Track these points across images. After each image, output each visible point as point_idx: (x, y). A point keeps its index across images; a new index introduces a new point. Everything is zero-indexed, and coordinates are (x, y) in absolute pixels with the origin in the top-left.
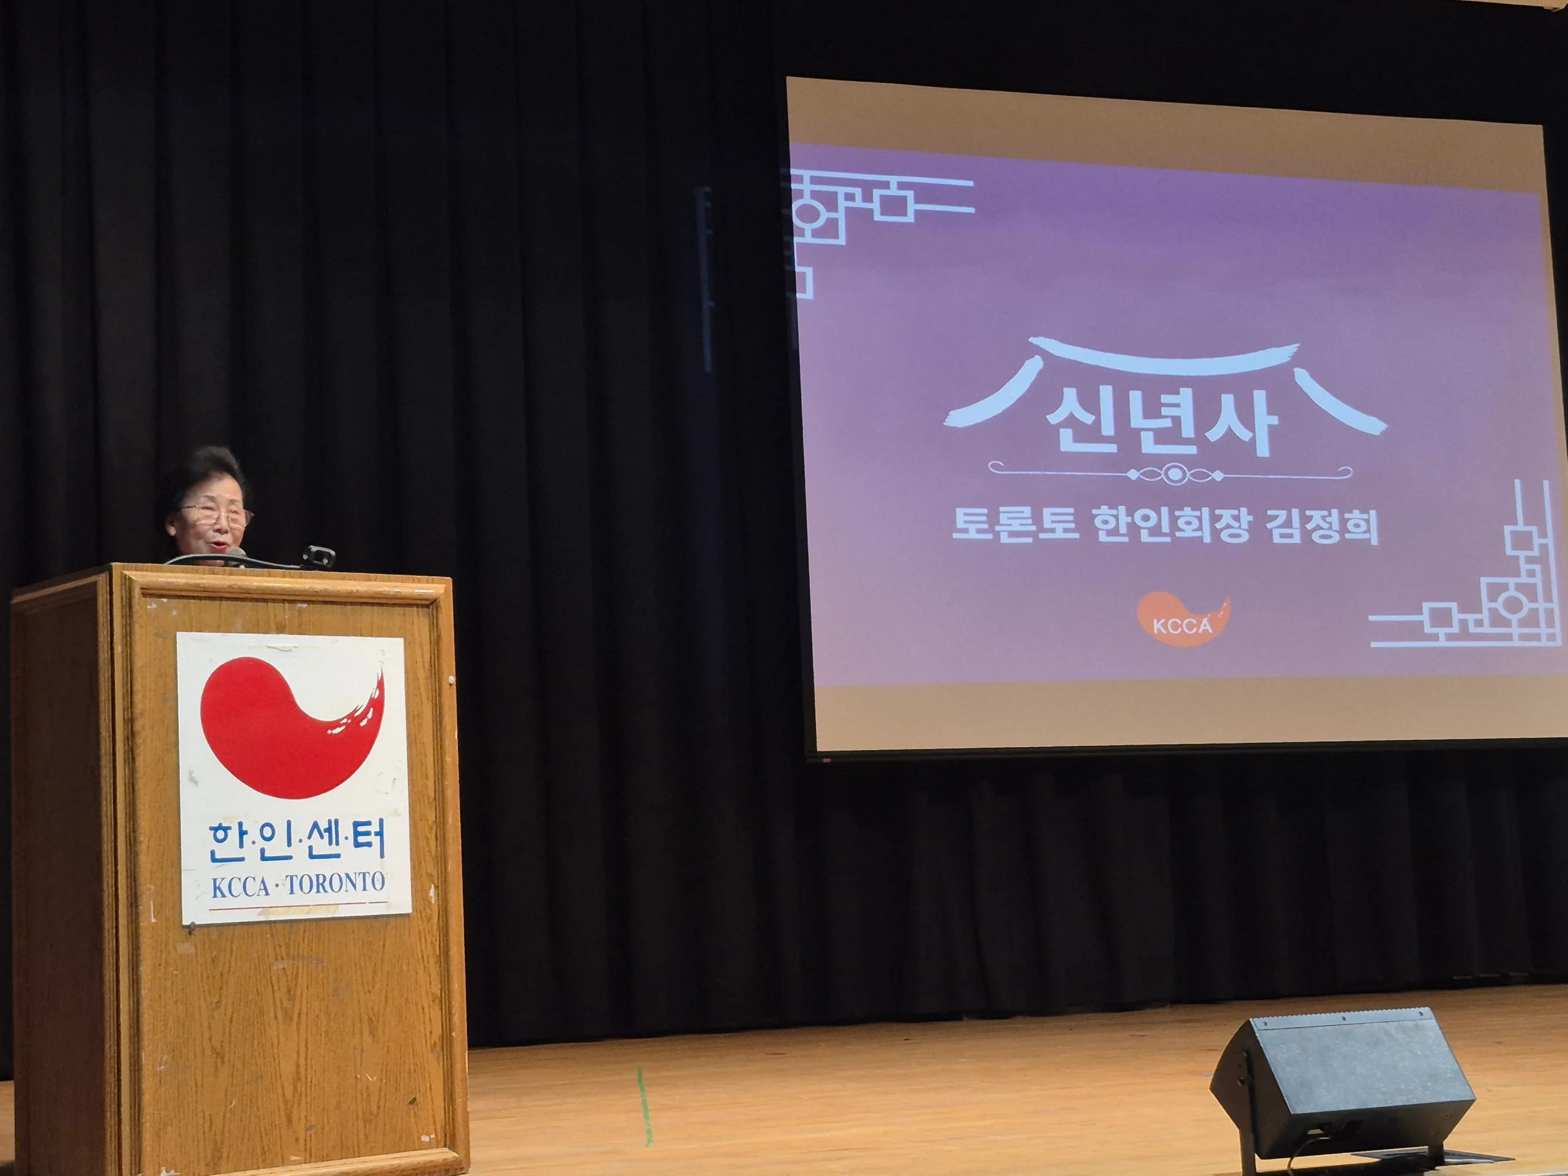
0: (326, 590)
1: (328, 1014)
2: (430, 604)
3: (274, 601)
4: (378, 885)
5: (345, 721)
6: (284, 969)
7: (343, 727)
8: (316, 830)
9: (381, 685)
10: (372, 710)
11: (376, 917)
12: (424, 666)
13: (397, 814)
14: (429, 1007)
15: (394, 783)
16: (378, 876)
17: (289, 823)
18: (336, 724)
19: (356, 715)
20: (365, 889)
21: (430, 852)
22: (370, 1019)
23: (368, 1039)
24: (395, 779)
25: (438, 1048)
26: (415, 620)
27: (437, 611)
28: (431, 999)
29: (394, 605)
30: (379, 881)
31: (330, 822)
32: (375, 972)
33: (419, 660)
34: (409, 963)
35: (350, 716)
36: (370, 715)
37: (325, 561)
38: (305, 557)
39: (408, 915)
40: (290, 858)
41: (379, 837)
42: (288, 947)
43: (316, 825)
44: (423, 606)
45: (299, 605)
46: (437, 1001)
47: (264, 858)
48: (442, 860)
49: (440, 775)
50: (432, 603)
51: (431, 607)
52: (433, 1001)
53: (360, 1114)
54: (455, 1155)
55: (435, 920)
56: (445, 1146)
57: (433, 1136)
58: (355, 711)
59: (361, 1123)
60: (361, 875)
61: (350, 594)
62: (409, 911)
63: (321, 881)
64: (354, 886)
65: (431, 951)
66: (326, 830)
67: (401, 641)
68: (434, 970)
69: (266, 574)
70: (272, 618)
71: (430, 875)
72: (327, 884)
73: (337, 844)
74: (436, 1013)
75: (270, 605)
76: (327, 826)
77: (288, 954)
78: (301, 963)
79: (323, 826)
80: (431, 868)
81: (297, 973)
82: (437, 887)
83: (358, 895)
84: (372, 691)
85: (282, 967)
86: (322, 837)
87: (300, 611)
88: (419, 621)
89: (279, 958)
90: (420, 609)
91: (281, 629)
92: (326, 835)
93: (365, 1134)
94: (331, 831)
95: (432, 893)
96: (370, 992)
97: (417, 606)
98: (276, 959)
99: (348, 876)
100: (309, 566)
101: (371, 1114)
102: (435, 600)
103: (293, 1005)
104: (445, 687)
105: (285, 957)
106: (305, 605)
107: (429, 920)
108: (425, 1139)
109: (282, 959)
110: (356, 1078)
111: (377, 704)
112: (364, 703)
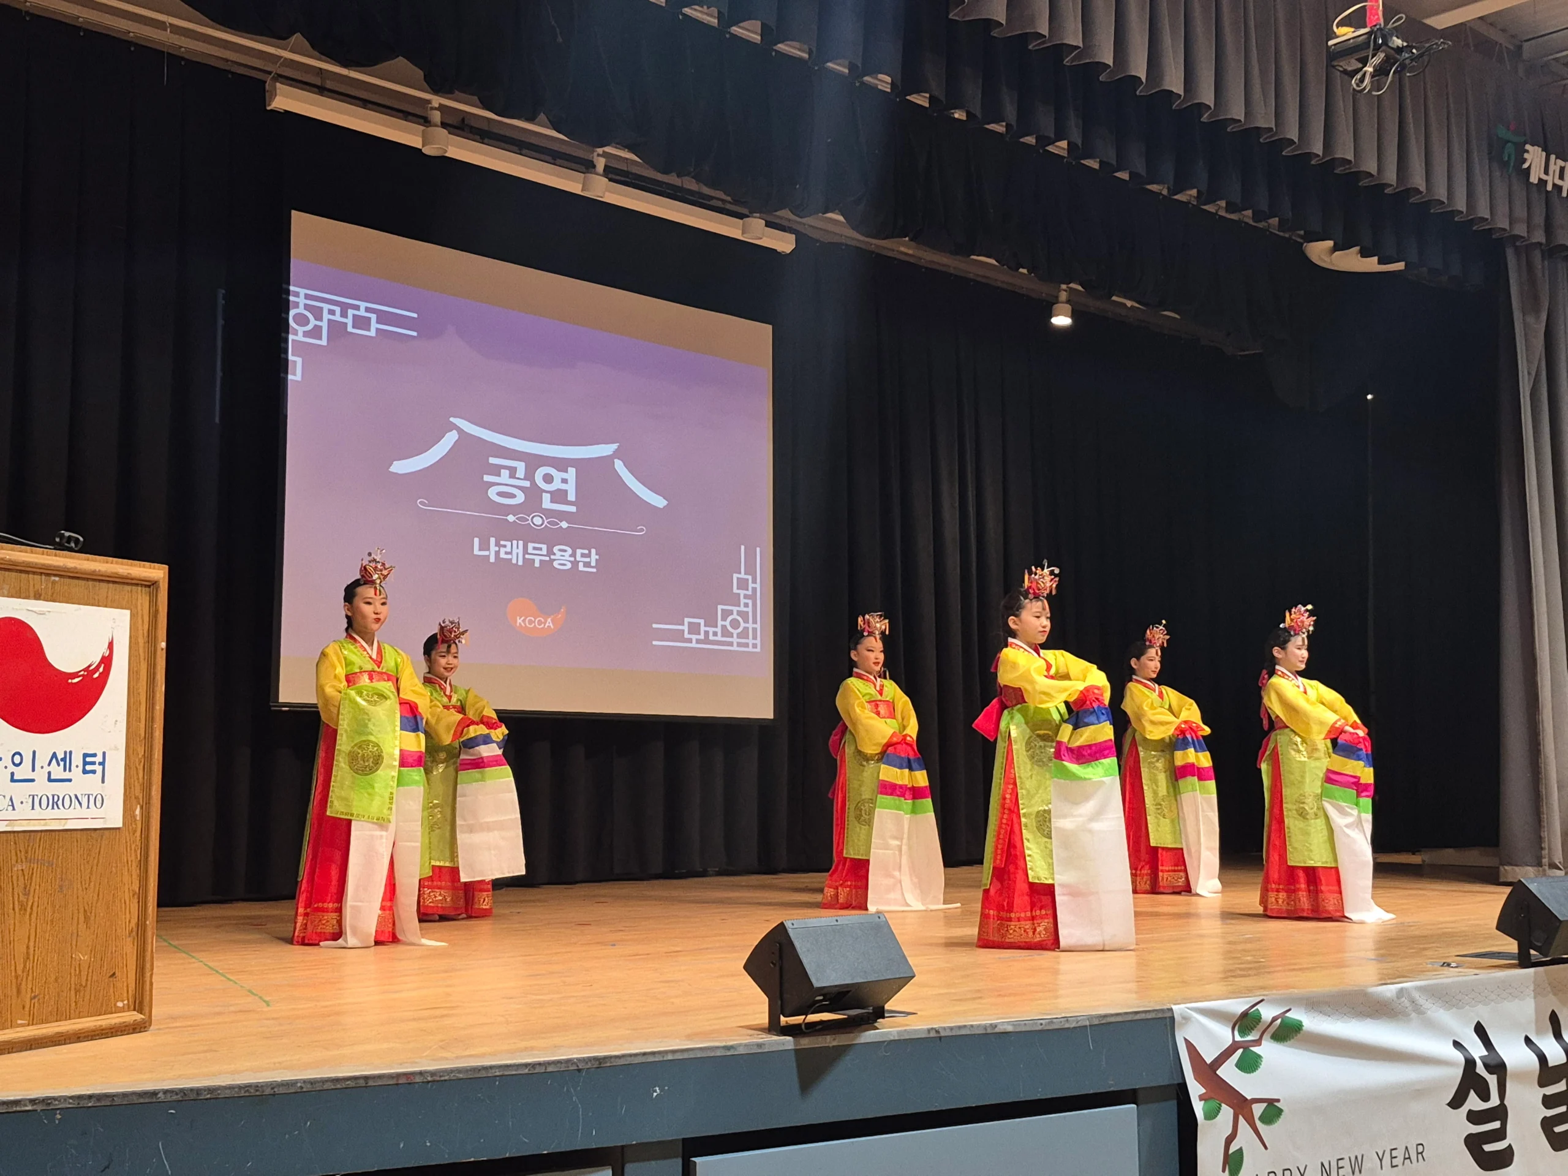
0: (76, 568)
1: (54, 906)
2: (151, 585)
3: (34, 573)
4: (99, 804)
5: (82, 673)
6: (22, 870)
7: (80, 678)
8: (54, 760)
9: (111, 646)
10: (103, 665)
11: (95, 830)
12: (143, 634)
13: (116, 749)
14: (130, 901)
15: (116, 724)
16: (99, 797)
17: (34, 753)
18: (75, 675)
19: (91, 668)
20: (88, 807)
21: (138, 779)
22: (85, 911)
23: (82, 926)
24: (116, 721)
25: (134, 933)
26: (140, 596)
27: (157, 591)
28: (131, 895)
29: (124, 583)
30: (99, 801)
31: (65, 753)
32: (91, 873)
33: (140, 627)
34: (117, 866)
35: (86, 669)
36: (101, 670)
37: (73, 545)
38: (58, 540)
39: (119, 828)
40: (33, 780)
41: (101, 767)
42: (27, 852)
43: (54, 755)
44: (146, 586)
45: (53, 578)
46: (136, 896)
47: (13, 780)
48: (147, 787)
49: (150, 719)
50: (153, 584)
51: (152, 587)
52: (133, 895)
53: (73, 986)
54: (143, 1017)
55: (138, 834)
56: (134, 1010)
57: (126, 1002)
58: (90, 666)
59: (73, 992)
60: (87, 796)
61: (93, 573)
62: (120, 825)
63: (56, 799)
64: (80, 804)
65: (134, 857)
66: (62, 760)
67: (128, 612)
68: (135, 872)
69: (29, 551)
70: (31, 587)
71: (137, 798)
72: (60, 803)
73: (70, 770)
74: (135, 907)
75: (31, 576)
76: (63, 756)
77: (26, 858)
78: (36, 865)
79: (60, 756)
80: (137, 791)
81: (32, 874)
82: (142, 808)
83: (83, 812)
84: (103, 650)
85: (21, 868)
86: (59, 765)
87: (54, 582)
88: (142, 598)
89: (19, 861)
90: (144, 589)
91: (38, 597)
92: (62, 764)
93: (75, 1002)
94: (66, 761)
95: (138, 812)
96: (86, 889)
97: (142, 585)
98: (17, 862)
99: (76, 797)
100: (61, 547)
101: (81, 985)
102: (156, 582)
103: (28, 899)
104: (159, 652)
105: (24, 860)
106: (57, 579)
107: (135, 832)
108: (120, 1004)
109: (22, 861)
110: (72, 957)
111: (107, 661)
112: (97, 660)
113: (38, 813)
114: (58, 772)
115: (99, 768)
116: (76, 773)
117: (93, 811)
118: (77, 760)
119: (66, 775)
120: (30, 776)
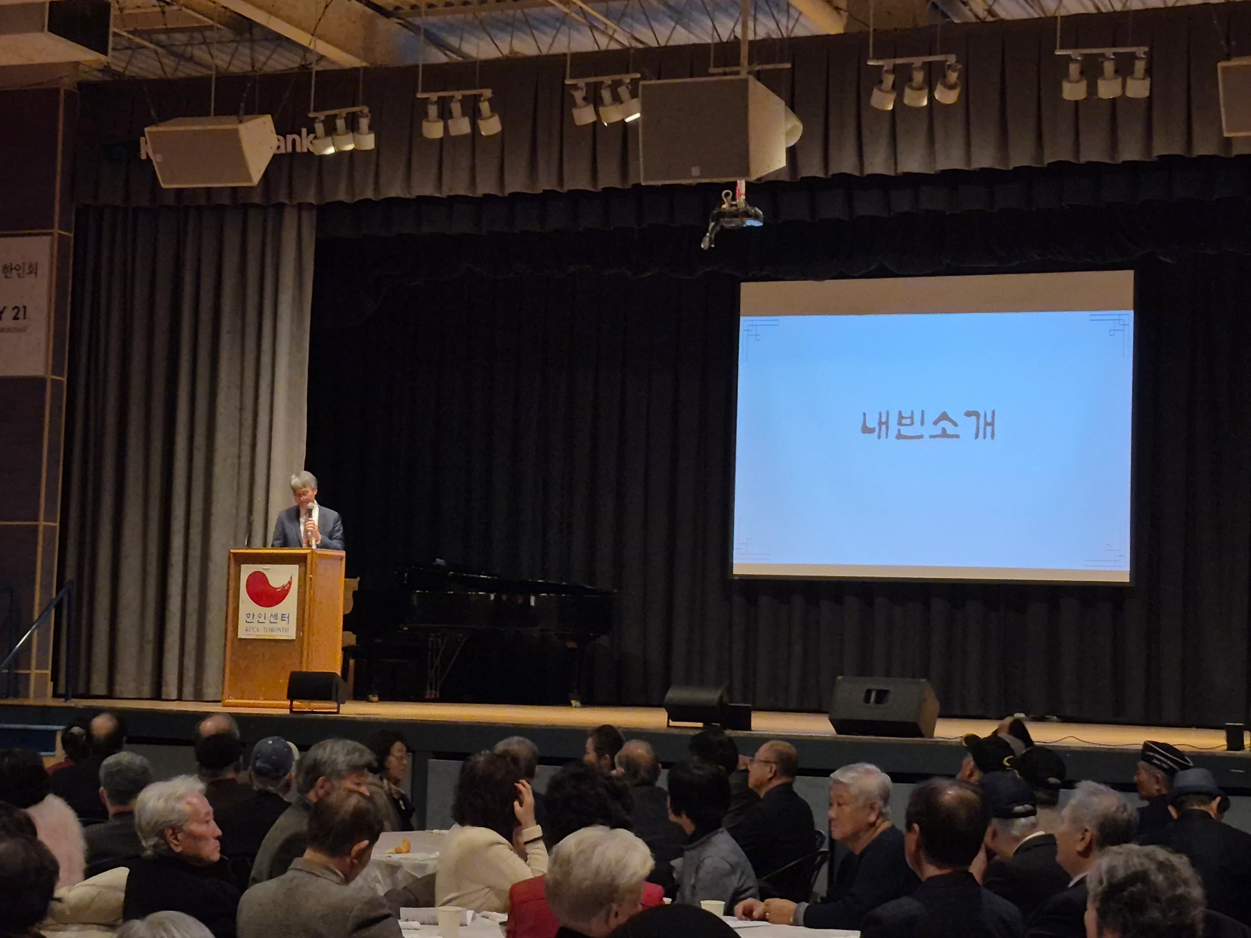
4: (286, 631)
5: (282, 588)
7: (280, 590)
8: (272, 616)
9: (291, 578)
11: (287, 639)
13: (293, 612)
17: (265, 614)
18: (279, 588)
31: (275, 614)
35: (283, 586)
36: (288, 586)
39: (293, 640)
40: (265, 623)
47: (258, 622)
58: (284, 584)
60: (283, 628)
63: (272, 629)
64: (280, 631)
66: (274, 616)
72: (274, 630)
77: (262, 646)
82: (303, 632)
83: (282, 633)
84: (289, 579)
91: (268, 564)
94: (276, 616)
95: (301, 634)
99: (280, 628)
103: (264, 660)
111: (290, 583)
112: (287, 582)
113: (266, 633)
114: (273, 620)
115: (287, 619)
116: (279, 621)
117: (285, 633)
118: (279, 616)
119: (276, 621)
120: (264, 621)
